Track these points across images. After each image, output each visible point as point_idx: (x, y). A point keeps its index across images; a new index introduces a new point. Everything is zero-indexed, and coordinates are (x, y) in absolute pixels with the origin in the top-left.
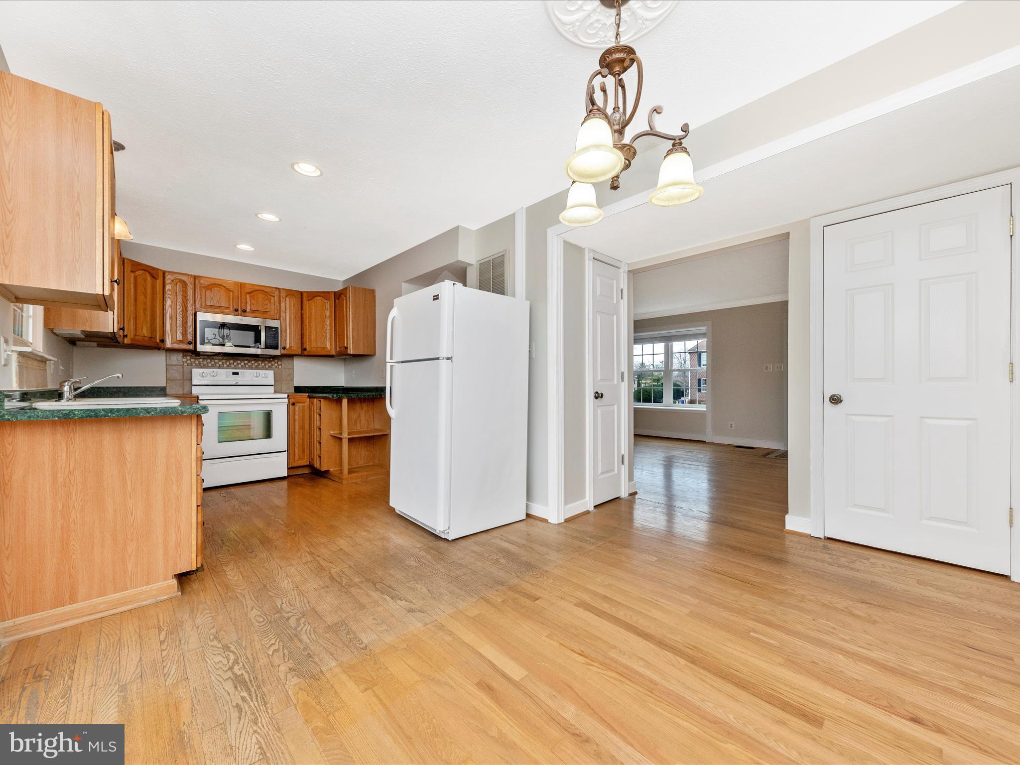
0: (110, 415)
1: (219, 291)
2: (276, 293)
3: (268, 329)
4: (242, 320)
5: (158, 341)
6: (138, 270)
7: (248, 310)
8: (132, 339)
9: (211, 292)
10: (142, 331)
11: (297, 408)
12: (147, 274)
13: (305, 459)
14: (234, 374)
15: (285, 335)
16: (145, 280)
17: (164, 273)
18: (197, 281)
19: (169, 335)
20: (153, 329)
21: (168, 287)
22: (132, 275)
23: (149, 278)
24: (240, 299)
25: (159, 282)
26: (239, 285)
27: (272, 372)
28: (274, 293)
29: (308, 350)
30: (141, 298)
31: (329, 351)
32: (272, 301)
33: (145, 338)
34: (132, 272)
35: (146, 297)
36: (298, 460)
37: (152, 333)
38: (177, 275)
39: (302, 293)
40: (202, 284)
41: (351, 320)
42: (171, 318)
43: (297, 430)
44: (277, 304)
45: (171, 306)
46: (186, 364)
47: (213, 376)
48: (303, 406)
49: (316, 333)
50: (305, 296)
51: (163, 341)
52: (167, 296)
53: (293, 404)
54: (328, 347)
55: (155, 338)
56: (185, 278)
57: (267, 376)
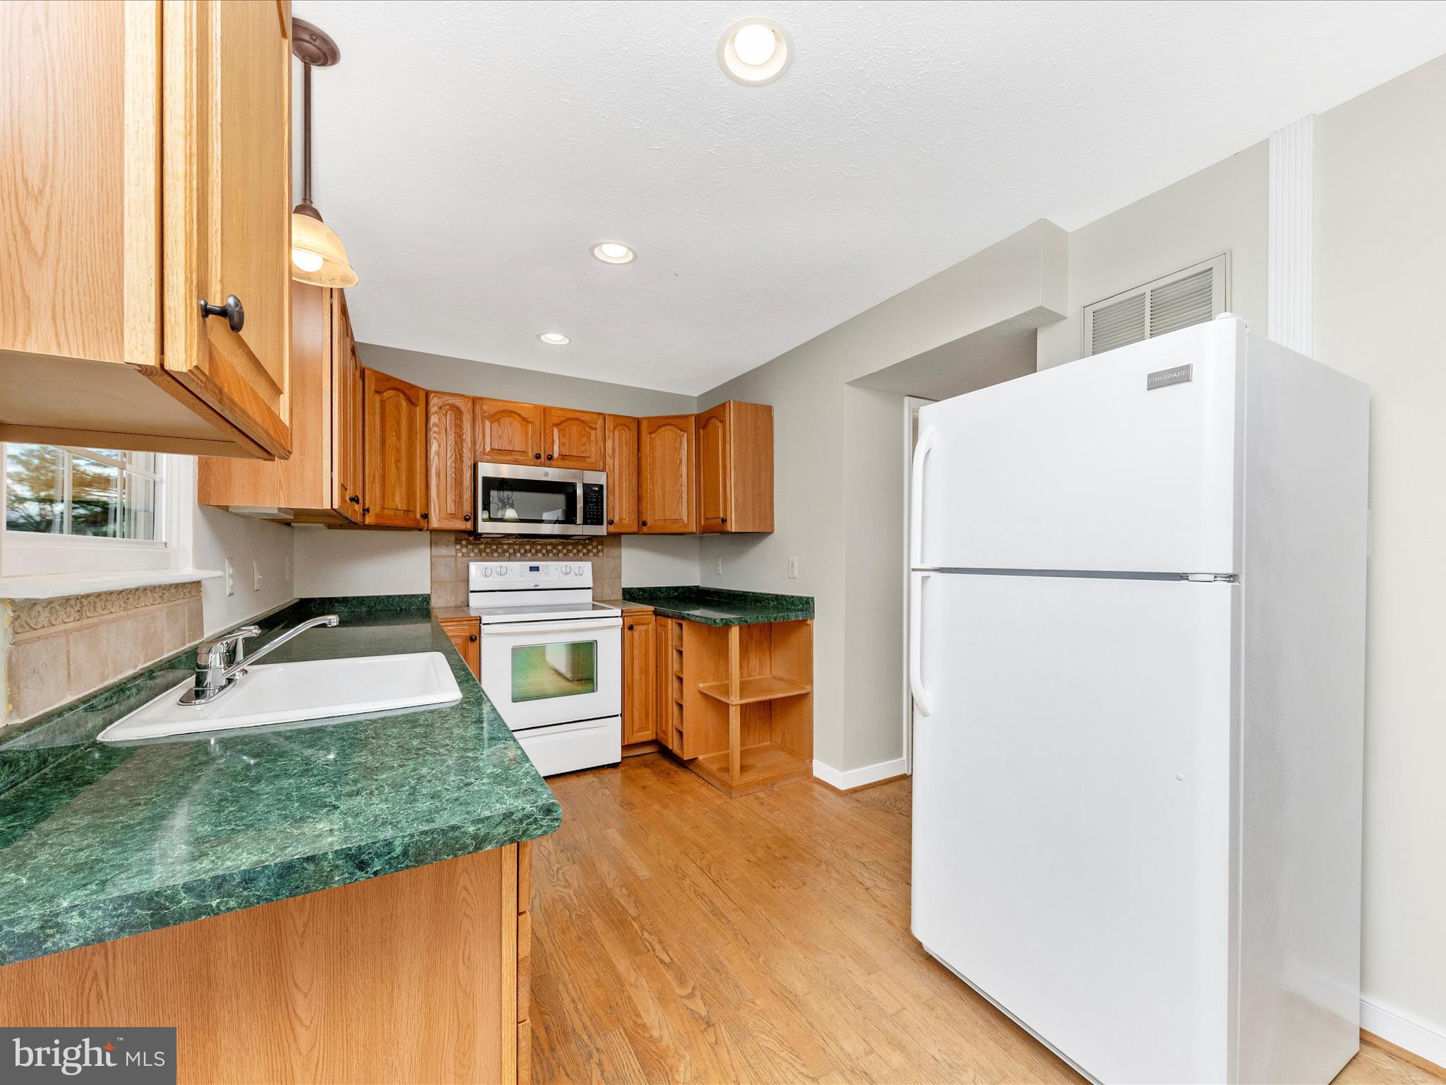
0: (214, 903)
1: (511, 423)
2: (599, 423)
3: (587, 487)
4: (546, 474)
5: (418, 516)
6: (386, 391)
7: (556, 455)
8: (377, 516)
9: (500, 425)
10: (393, 500)
11: (636, 634)
12: (401, 395)
13: (649, 730)
14: (532, 569)
15: (612, 498)
16: (398, 407)
17: (427, 393)
18: (478, 408)
19: (435, 505)
20: (410, 496)
21: (434, 419)
22: (378, 398)
23: (404, 403)
24: (543, 437)
25: (419, 411)
26: (542, 410)
27: (590, 563)
28: (596, 424)
29: (649, 524)
30: (391, 440)
31: (686, 526)
32: (593, 438)
33: (398, 513)
34: (377, 392)
35: (399, 439)
36: (637, 732)
37: (409, 502)
38: (446, 398)
39: (638, 421)
40: (484, 412)
41: (732, 467)
42: (438, 475)
43: (637, 676)
44: (601, 443)
45: (438, 453)
46: (460, 555)
47: (501, 575)
48: (646, 631)
49: (664, 494)
50: (644, 426)
51: (426, 516)
52: (432, 435)
53: (631, 628)
54: (685, 519)
55: (414, 512)
56: (459, 402)
57: (580, 571)
